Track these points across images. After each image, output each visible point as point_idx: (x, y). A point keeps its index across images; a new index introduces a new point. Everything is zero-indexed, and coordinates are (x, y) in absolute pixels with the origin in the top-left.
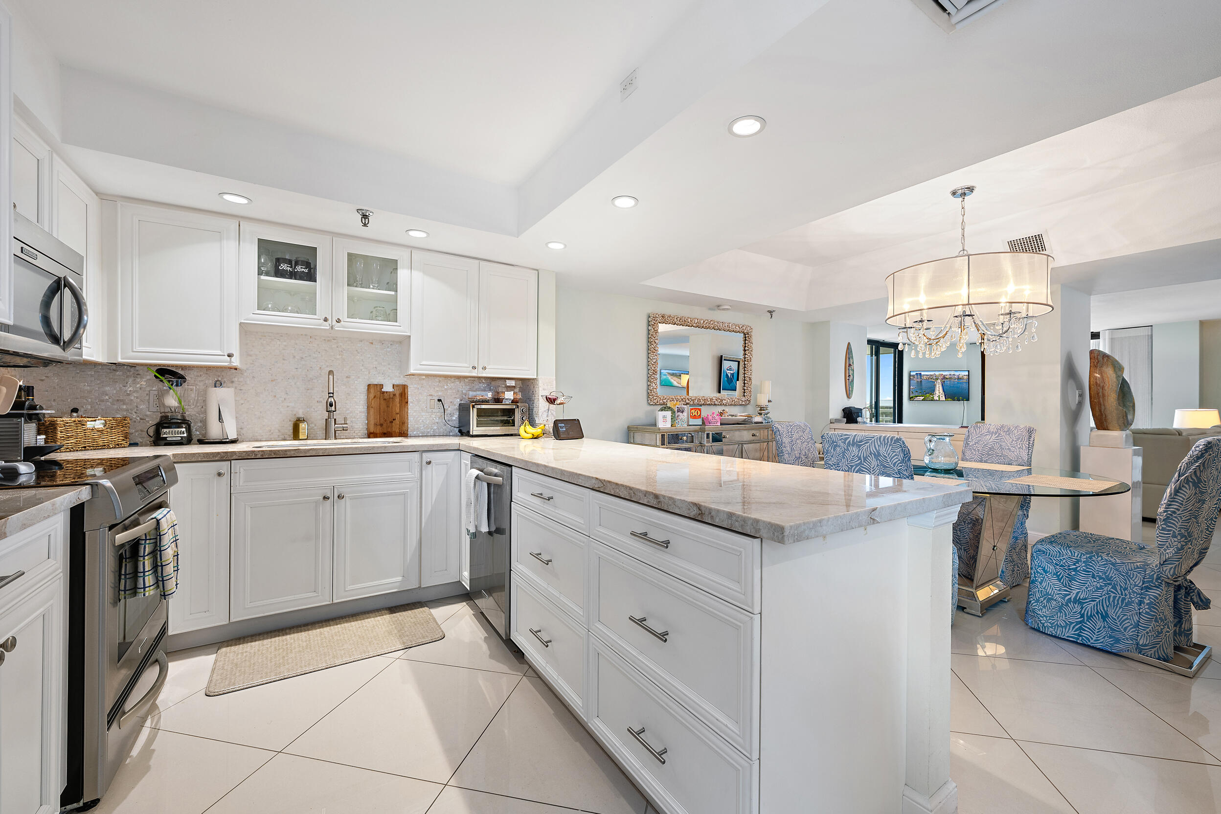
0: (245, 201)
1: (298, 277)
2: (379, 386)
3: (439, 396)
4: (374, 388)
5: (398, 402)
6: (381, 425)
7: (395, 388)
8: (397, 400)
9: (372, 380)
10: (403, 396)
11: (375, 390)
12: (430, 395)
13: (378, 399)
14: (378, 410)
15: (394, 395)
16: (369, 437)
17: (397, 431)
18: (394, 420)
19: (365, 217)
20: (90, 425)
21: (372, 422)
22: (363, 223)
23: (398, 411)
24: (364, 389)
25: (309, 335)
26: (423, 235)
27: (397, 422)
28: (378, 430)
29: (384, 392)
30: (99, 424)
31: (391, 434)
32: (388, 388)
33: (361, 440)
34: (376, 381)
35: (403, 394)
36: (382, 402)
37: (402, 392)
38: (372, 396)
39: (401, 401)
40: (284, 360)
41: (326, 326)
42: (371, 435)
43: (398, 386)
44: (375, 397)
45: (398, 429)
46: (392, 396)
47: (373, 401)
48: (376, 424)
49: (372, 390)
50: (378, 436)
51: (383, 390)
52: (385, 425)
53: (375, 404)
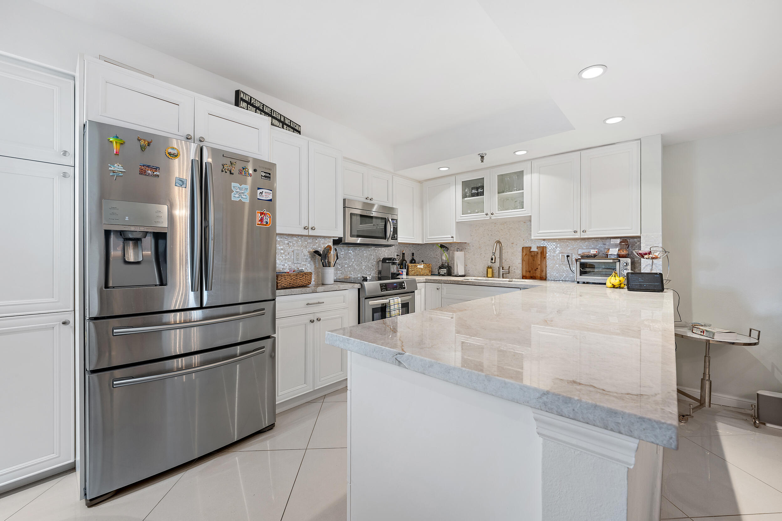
0: (447, 169)
1: (479, 195)
2: (528, 248)
3: (568, 253)
4: (526, 249)
5: (540, 258)
6: (530, 272)
7: (538, 248)
8: (539, 256)
9: (525, 244)
10: (542, 254)
11: (527, 251)
12: (561, 253)
13: (528, 256)
14: (528, 262)
15: (537, 253)
16: (523, 278)
17: (539, 276)
18: (537, 269)
19: (482, 157)
20: (419, 266)
21: (524, 270)
22: (481, 161)
23: (539, 263)
24: (520, 249)
25: (482, 223)
26: (525, 152)
27: (539, 270)
28: (528, 275)
29: (531, 252)
30: (422, 266)
31: (536, 277)
32: (534, 249)
33: (519, 280)
34: (527, 245)
35: (543, 253)
36: (530, 258)
37: (543, 251)
38: (524, 254)
39: (541, 256)
40: (484, 236)
41: (488, 218)
42: (524, 277)
43: (539, 247)
44: (526, 255)
45: (539, 274)
46: (536, 254)
47: (525, 257)
48: (526, 271)
49: (524, 251)
50: (528, 278)
51: (531, 250)
52: (532, 272)
53: (526, 258)
